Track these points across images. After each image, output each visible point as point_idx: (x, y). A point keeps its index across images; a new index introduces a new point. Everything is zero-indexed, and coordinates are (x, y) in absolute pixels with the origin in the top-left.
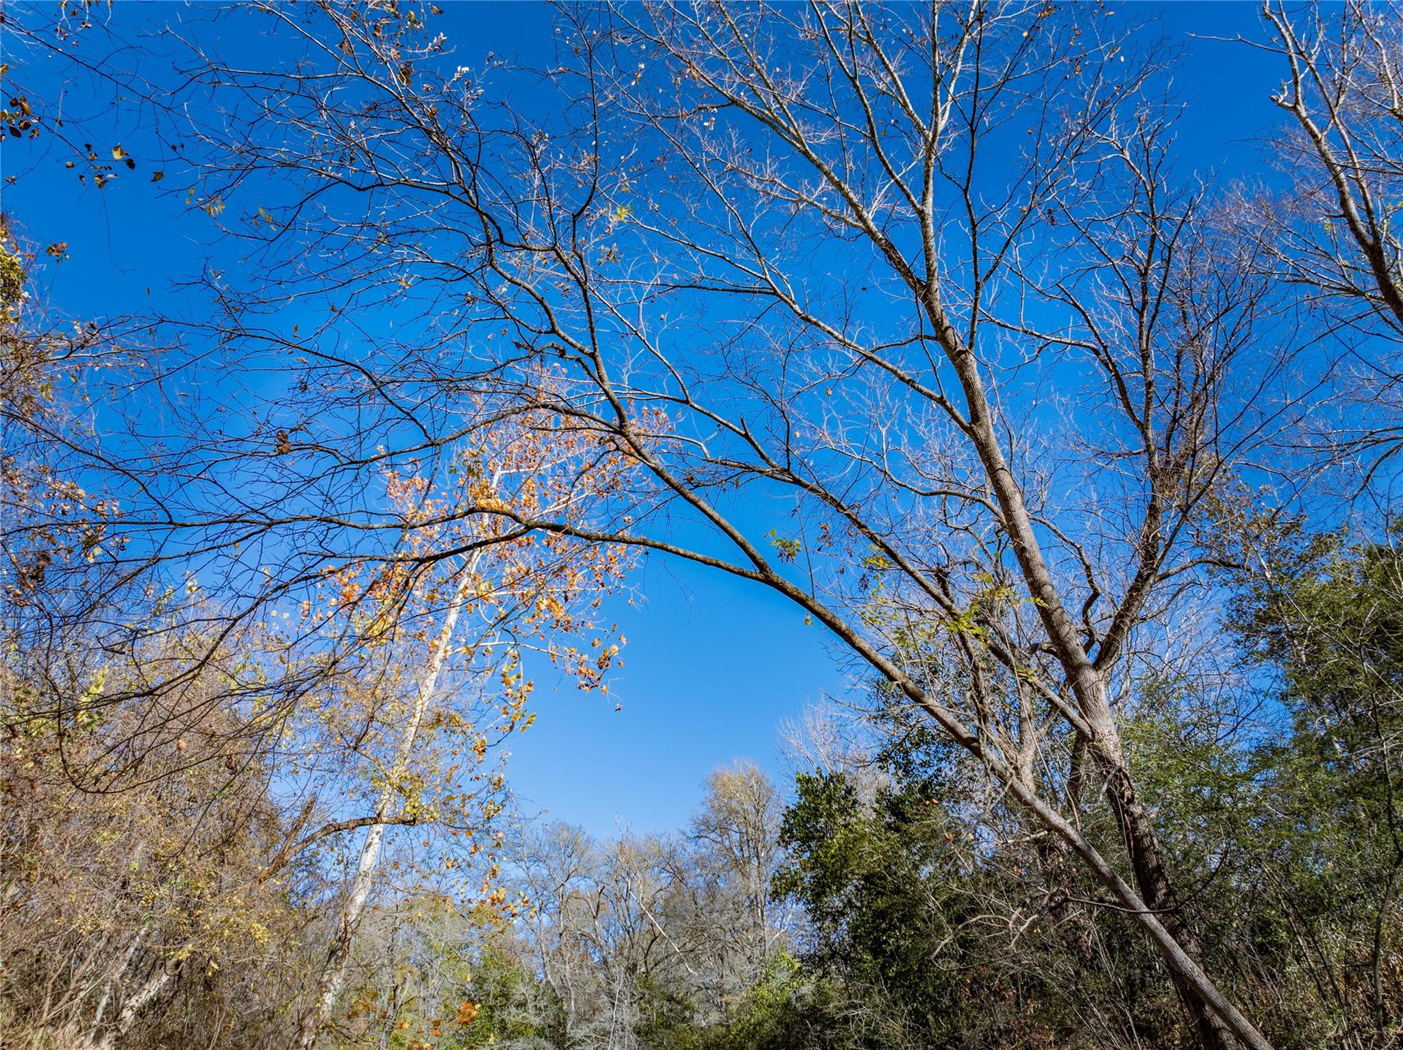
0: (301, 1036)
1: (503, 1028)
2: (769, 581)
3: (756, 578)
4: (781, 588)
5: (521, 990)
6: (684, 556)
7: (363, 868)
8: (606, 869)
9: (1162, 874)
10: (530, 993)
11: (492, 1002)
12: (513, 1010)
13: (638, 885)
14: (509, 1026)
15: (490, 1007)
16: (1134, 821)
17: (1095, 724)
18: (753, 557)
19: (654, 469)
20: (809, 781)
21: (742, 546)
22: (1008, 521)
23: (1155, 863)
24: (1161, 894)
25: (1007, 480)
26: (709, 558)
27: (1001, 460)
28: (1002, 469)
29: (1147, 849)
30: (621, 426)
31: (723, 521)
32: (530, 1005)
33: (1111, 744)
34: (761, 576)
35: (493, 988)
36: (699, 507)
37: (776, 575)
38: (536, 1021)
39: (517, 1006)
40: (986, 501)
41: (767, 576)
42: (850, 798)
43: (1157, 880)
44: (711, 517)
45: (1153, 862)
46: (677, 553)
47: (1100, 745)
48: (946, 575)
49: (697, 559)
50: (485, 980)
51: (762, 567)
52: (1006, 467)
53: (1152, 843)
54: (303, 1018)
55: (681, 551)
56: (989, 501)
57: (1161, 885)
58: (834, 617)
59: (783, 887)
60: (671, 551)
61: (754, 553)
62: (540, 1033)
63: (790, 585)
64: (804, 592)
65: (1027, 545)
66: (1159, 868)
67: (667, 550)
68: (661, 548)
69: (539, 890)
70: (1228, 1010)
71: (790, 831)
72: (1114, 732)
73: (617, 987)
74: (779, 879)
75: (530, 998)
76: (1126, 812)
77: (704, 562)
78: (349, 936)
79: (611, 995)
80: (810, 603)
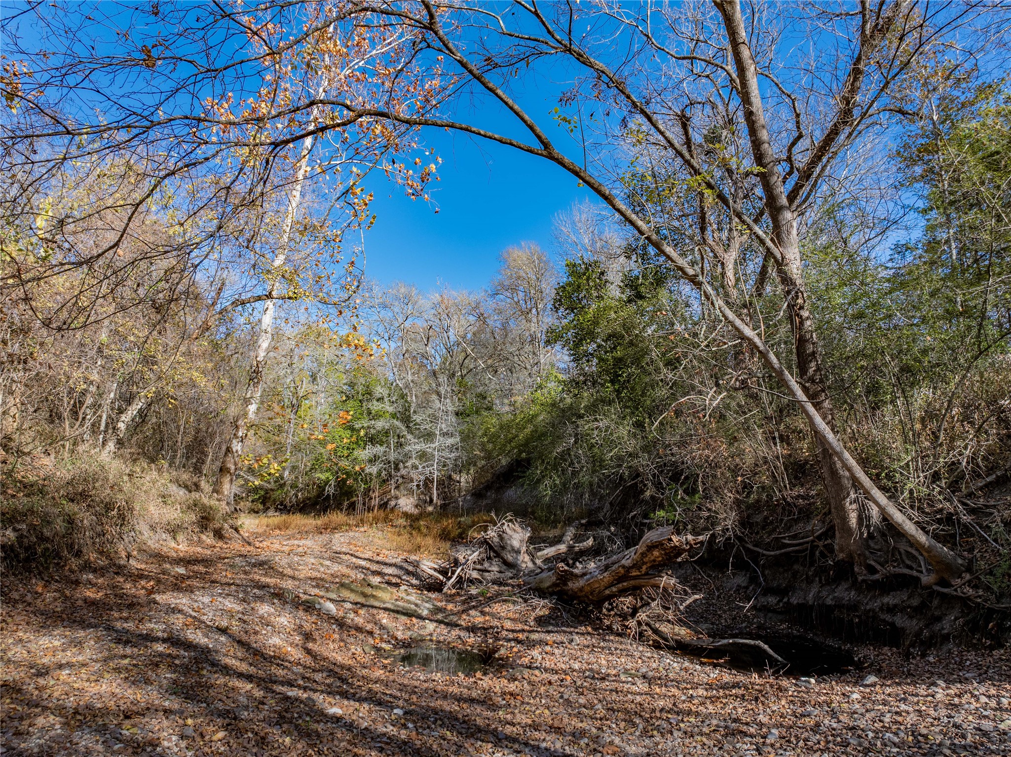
0: (237, 431)
1: (369, 413)
2: (551, 157)
3: (541, 155)
4: (560, 162)
5: (379, 391)
6: (485, 136)
7: (264, 327)
8: (433, 311)
9: (815, 357)
10: (385, 392)
11: (360, 397)
12: (375, 402)
13: (454, 322)
14: (373, 412)
15: (360, 401)
16: (802, 323)
17: (785, 252)
18: (539, 137)
19: (459, 61)
20: (574, 265)
21: (531, 128)
22: (742, 88)
23: (811, 350)
24: (811, 371)
25: (745, 53)
26: (505, 137)
27: (743, 34)
28: (743, 43)
29: (807, 341)
30: (431, 24)
31: (516, 107)
32: (386, 400)
33: (795, 268)
34: (545, 153)
35: (360, 388)
36: (497, 95)
37: (557, 151)
38: (391, 409)
39: (378, 400)
40: (726, 68)
41: (550, 153)
42: (604, 278)
43: (811, 361)
44: (506, 103)
45: (810, 348)
46: (479, 134)
47: (786, 268)
48: (688, 119)
49: (495, 139)
50: (355, 384)
51: (546, 145)
52: (746, 42)
53: (812, 336)
54: (237, 421)
55: (482, 132)
56: (729, 68)
57: (813, 364)
58: (600, 185)
59: (553, 337)
60: (474, 132)
61: (540, 134)
62: (394, 416)
63: (567, 160)
64: (579, 165)
65: (754, 109)
66: (814, 353)
67: (471, 131)
68: (466, 130)
69: (388, 327)
70: (842, 453)
71: (560, 301)
72: (798, 258)
73: (442, 390)
74: (551, 333)
75: (385, 395)
76: (798, 315)
77: (501, 141)
78: (260, 369)
79: (439, 394)
80: (582, 174)
